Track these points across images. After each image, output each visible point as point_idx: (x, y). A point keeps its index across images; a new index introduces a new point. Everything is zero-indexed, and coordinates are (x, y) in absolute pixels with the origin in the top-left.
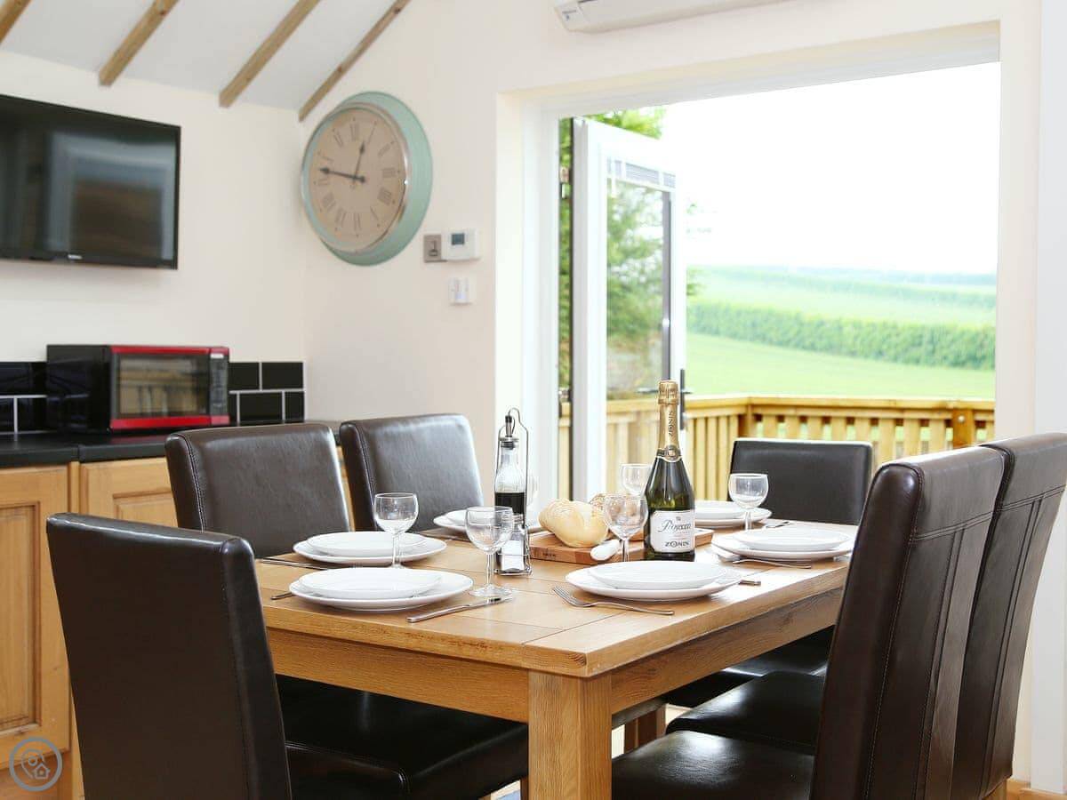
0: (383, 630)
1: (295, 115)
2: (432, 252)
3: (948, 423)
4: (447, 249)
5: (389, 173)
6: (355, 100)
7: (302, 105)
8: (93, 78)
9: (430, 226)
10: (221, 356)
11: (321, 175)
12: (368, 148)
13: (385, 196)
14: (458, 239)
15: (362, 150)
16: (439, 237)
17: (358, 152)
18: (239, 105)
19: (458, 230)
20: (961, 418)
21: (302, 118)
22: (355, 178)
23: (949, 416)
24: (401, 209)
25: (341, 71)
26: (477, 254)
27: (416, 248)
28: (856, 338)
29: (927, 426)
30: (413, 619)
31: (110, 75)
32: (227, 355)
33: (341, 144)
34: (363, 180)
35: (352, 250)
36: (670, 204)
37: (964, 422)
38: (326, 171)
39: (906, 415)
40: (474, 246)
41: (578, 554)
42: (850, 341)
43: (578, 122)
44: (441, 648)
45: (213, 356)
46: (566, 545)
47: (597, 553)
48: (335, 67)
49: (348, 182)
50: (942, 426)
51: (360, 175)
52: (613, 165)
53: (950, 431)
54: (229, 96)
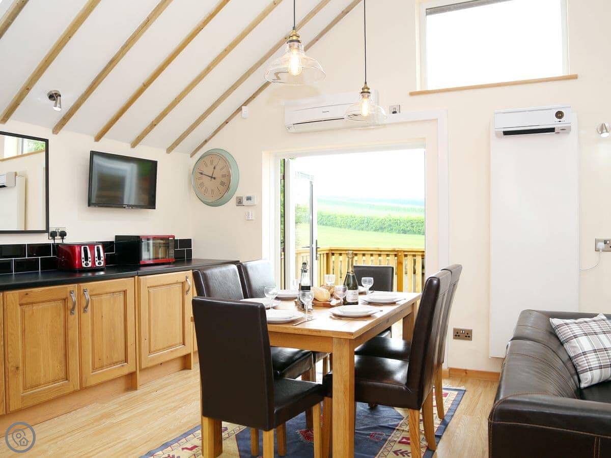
0: (286, 328)
1: (189, 155)
2: (240, 202)
3: (396, 255)
4: (245, 202)
5: (224, 176)
6: (210, 152)
7: (192, 152)
8: (129, 146)
9: (239, 193)
10: (172, 238)
11: (200, 176)
12: (216, 168)
13: (222, 184)
14: (249, 199)
15: (214, 168)
16: (242, 198)
17: (213, 169)
18: (173, 152)
19: (249, 195)
20: (400, 254)
21: (191, 157)
22: (212, 177)
23: (396, 253)
24: (228, 188)
25: (206, 141)
26: (256, 204)
27: (233, 201)
28: (341, 221)
29: (389, 256)
30: (294, 325)
31: (134, 145)
32: (174, 238)
33: (207, 166)
34: (215, 178)
35: (210, 201)
36: (312, 186)
37: (401, 255)
38: (201, 174)
39: (382, 253)
40: (255, 201)
41: (324, 304)
42: (339, 223)
43: (286, 160)
44: (305, 333)
45: (170, 239)
46: (318, 301)
47: (332, 303)
48: (204, 140)
49: (210, 178)
50: (394, 256)
51: (214, 176)
52: (297, 173)
53: (396, 258)
54: (169, 150)
